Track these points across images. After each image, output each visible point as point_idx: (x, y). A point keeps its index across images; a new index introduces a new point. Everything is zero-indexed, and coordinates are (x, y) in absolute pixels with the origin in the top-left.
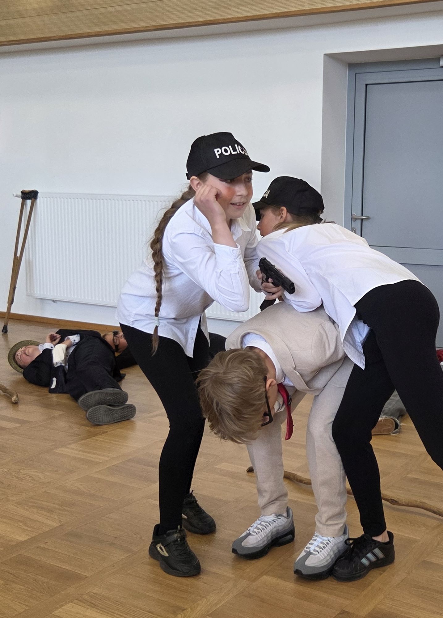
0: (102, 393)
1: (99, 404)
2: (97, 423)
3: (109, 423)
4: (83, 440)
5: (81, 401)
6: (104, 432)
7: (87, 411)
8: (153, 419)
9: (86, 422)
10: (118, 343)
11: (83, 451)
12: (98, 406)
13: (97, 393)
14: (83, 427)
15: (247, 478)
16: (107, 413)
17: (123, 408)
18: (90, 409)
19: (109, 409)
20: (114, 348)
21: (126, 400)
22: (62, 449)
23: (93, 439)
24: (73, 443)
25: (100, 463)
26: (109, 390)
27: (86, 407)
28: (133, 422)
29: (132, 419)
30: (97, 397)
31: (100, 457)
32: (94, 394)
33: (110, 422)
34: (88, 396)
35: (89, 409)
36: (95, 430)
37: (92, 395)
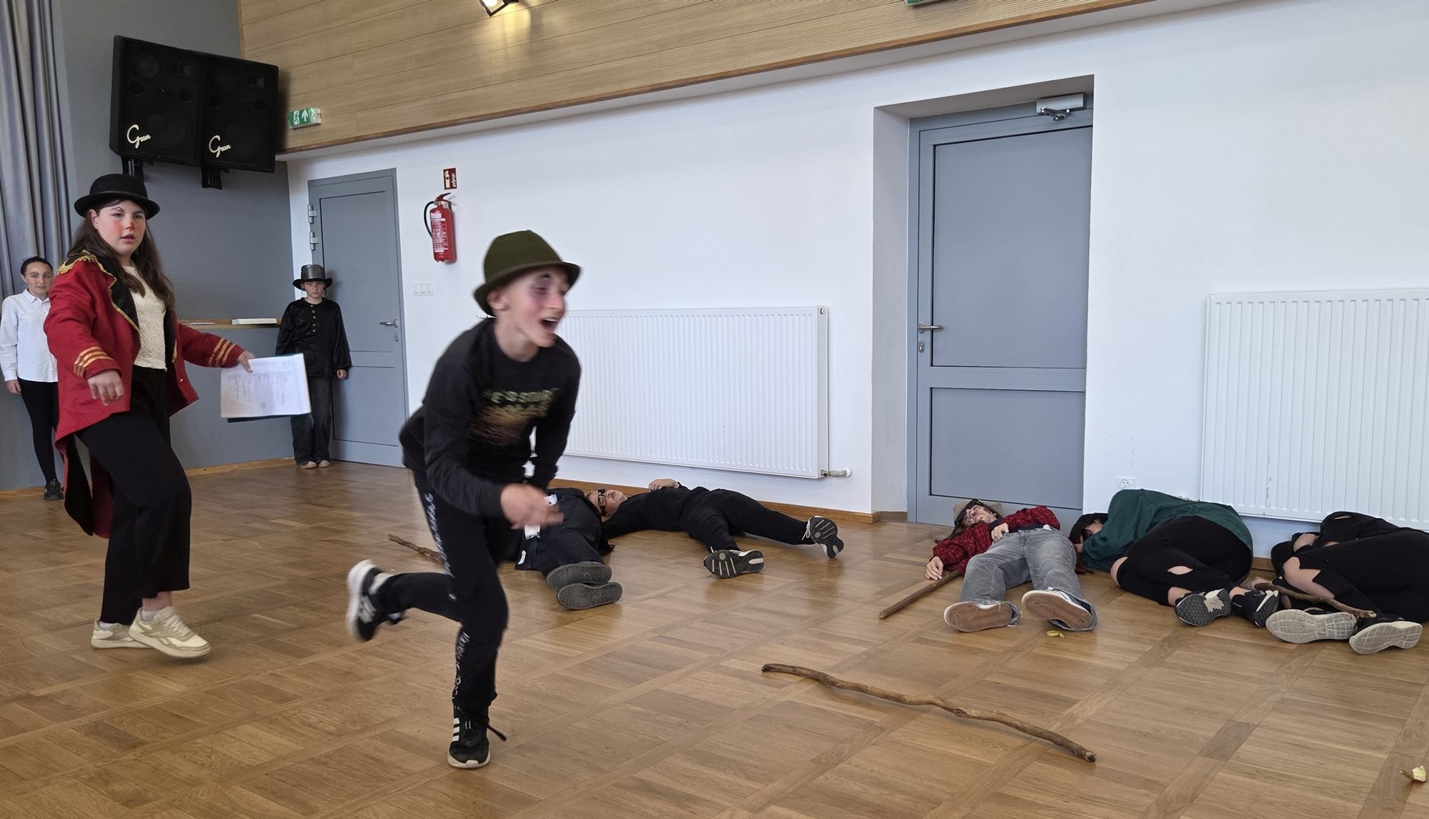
0: (577, 567)
1: (573, 582)
2: (571, 608)
3: (586, 607)
4: (551, 629)
5: (550, 578)
6: (579, 619)
7: (558, 591)
8: (644, 602)
9: (557, 605)
10: (604, 505)
11: (551, 643)
12: (573, 585)
13: (570, 567)
14: (553, 613)
15: (762, 679)
16: (584, 593)
17: (603, 588)
18: (562, 589)
19: (587, 588)
20: (600, 511)
21: (610, 578)
22: (524, 640)
23: (564, 628)
24: (538, 632)
25: (571, 657)
26: (587, 564)
27: (556, 586)
28: (618, 606)
29: (618, 603)
30: (571, 572)
31: (572, 651)
32: (567, 568)
33: (588, 606)
34: (559, 571)
35: (560, 588)
36: (569, 616)
37: (564, 571)
